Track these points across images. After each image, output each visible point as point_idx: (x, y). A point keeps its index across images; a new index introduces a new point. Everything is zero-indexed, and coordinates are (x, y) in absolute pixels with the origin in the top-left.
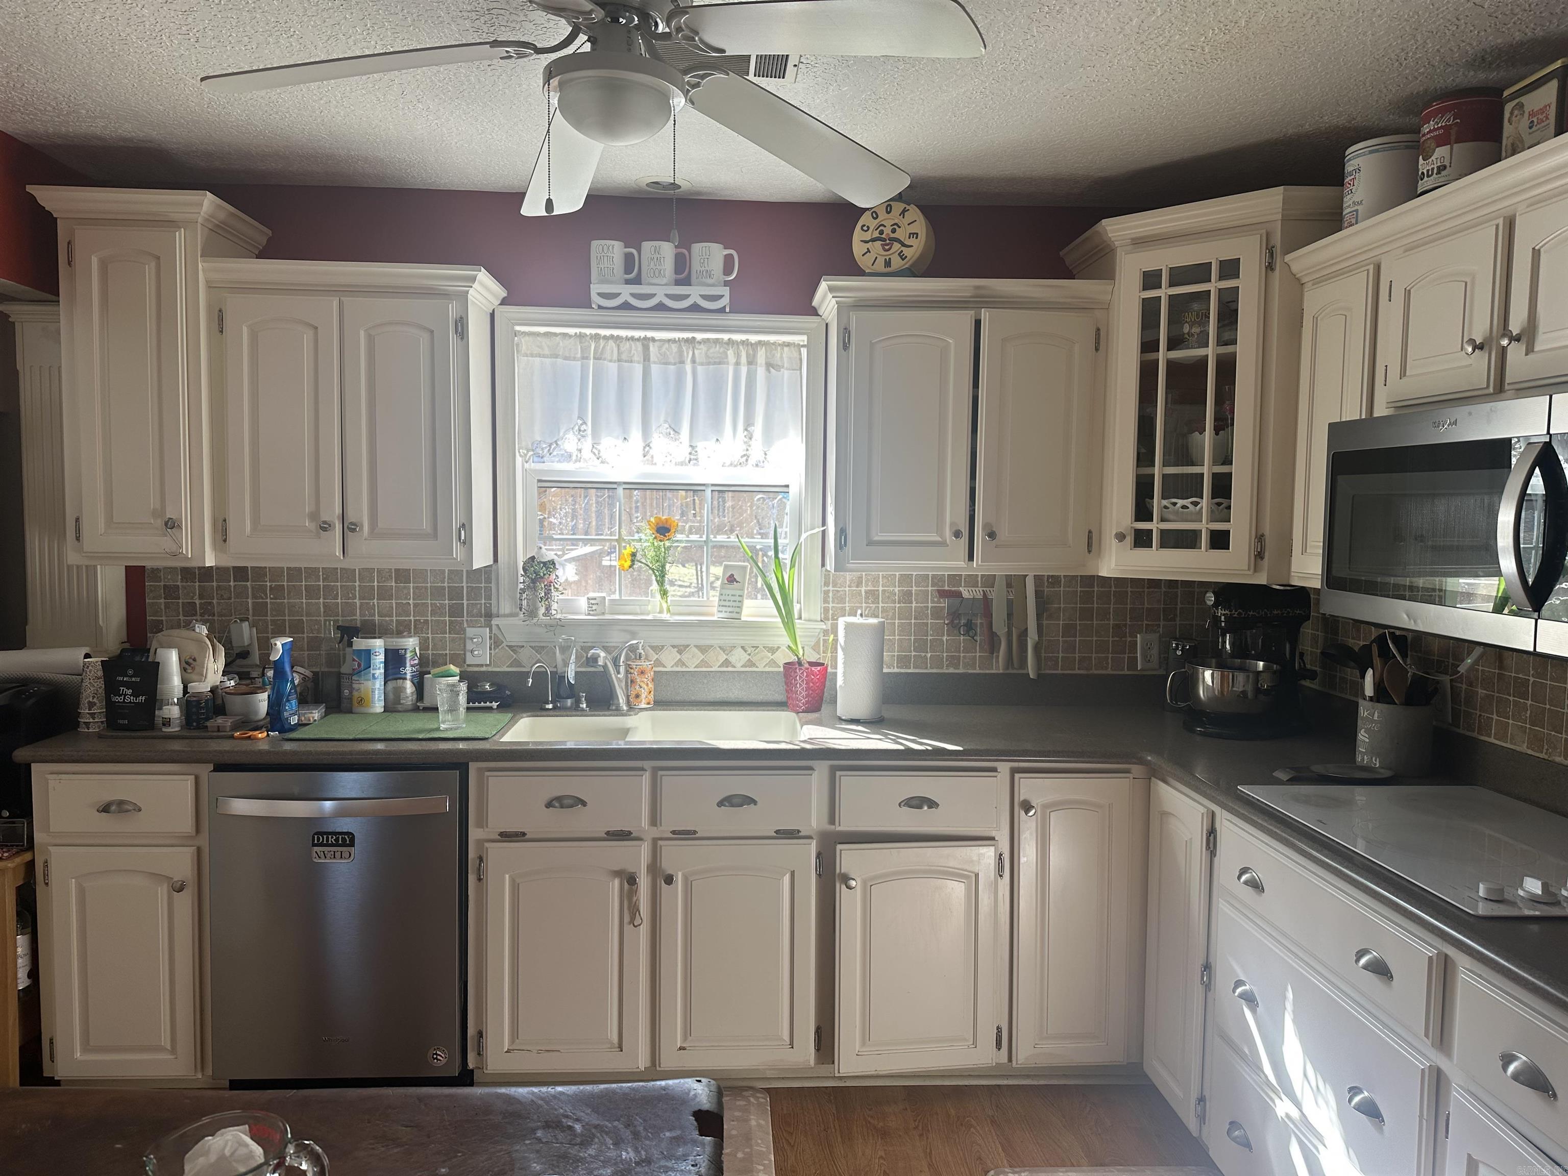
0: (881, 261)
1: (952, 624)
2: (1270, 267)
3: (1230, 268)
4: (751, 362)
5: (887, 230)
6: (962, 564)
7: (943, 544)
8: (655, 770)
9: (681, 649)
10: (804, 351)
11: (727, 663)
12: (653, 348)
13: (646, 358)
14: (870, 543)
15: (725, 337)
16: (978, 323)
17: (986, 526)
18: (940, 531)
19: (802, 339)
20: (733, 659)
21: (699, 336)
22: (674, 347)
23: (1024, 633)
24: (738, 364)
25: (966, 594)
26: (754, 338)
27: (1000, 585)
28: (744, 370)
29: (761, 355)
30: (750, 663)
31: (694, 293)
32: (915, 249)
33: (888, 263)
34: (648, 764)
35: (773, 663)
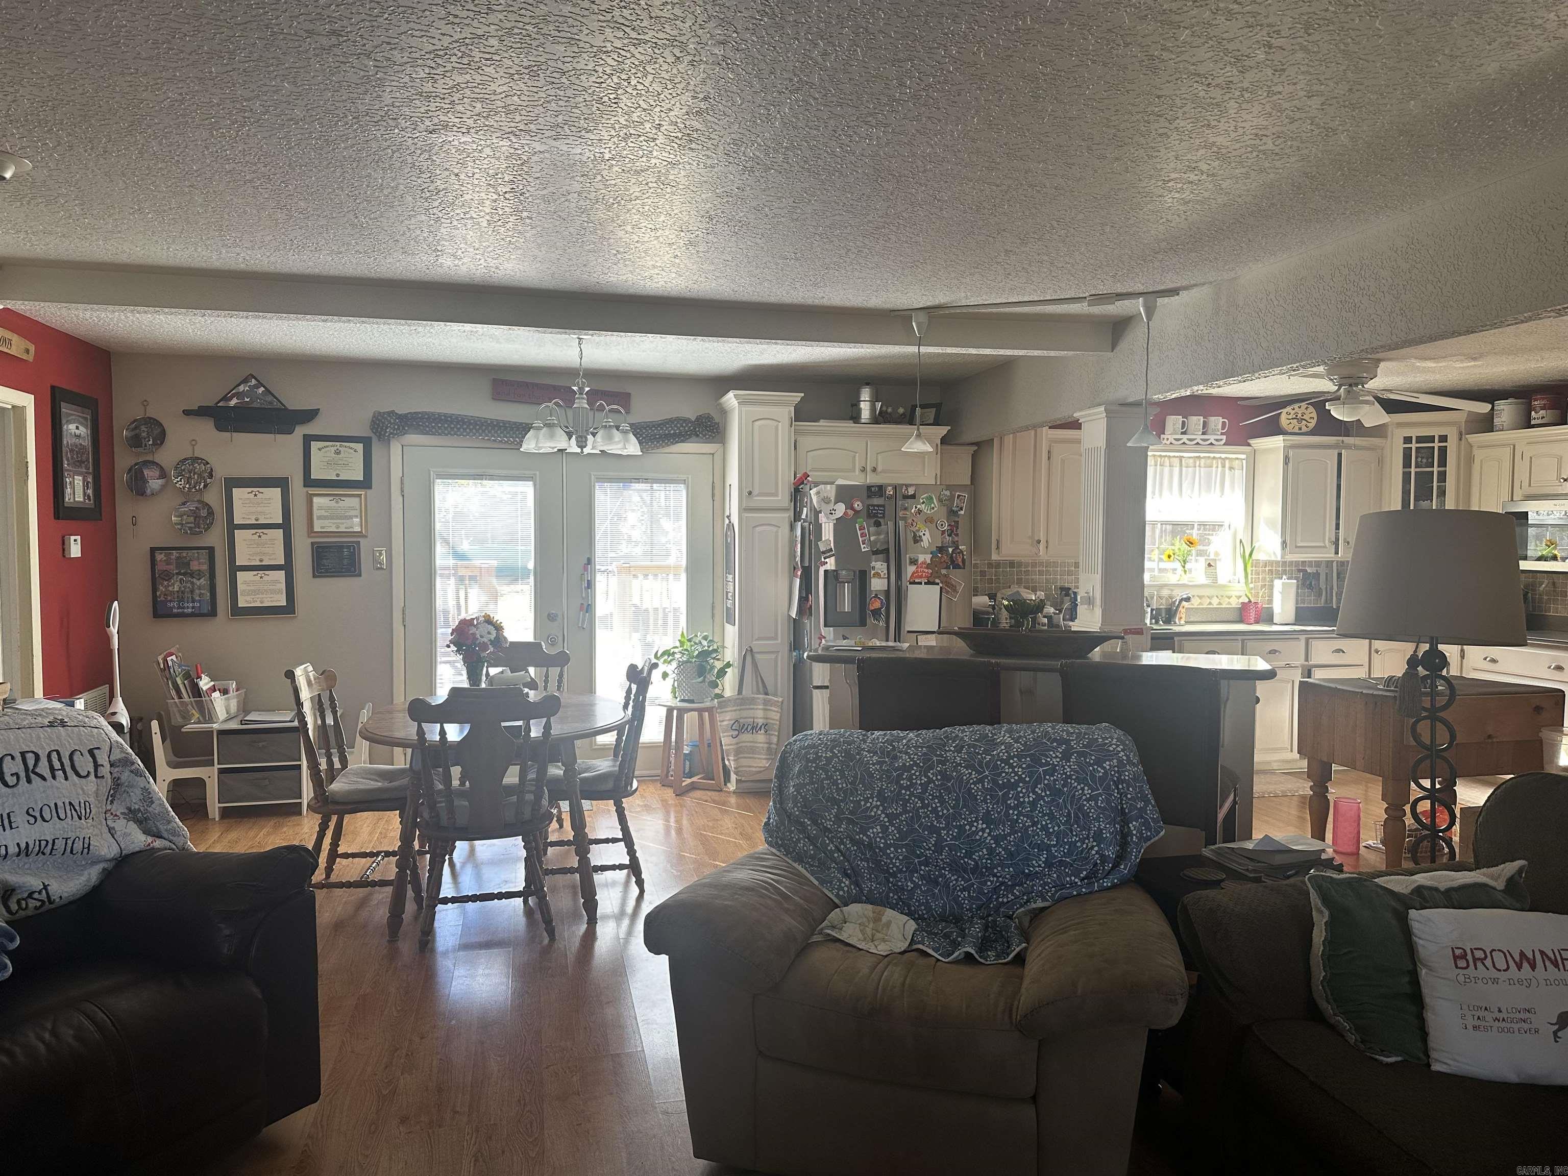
0: (1297, 428)
1: (1303, 584)
2: (1460, 439)
3: (1443, 439)
4: (1224, 467)
5: (1299, 415)
6: (1333, 555)
7: (1325, 547)
8: (1243, 641)
9: (1200, 597)
10: (1244, 462)
11: (1210, 603)
12: (1183, 460)
13: (1181, 465)
14: (1296, 547)
15: (1212, 455)
16: (1340, 455)
17: (1345, 539)
18: (1324, 541)
19: (1244, 456)
20: (1212, 602)
21: (1202, 455)
22: (1191, 461)
23: (1332, 589)
24: (1217, 467)
25: (1309, 571)
26: (1223, 456)
27: (1323, 565)
28: (1220, 469)
29: (1227, 462)
30: (1220, 604)
31: (1212, 438)
32: (1312, 425)
33: (1300, 429)
34: (1240, 638)
35: (1229, 603)
